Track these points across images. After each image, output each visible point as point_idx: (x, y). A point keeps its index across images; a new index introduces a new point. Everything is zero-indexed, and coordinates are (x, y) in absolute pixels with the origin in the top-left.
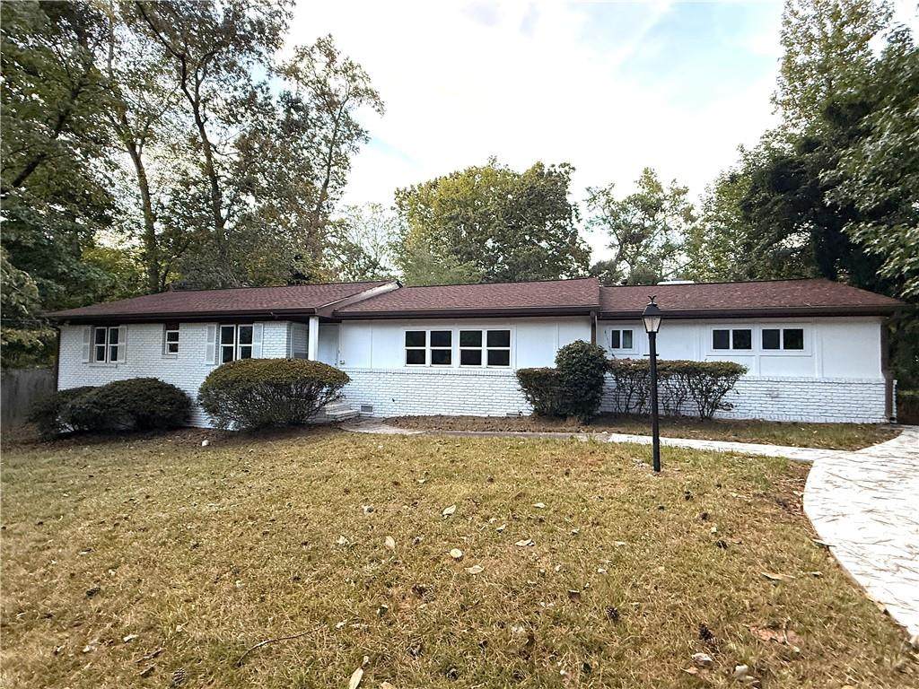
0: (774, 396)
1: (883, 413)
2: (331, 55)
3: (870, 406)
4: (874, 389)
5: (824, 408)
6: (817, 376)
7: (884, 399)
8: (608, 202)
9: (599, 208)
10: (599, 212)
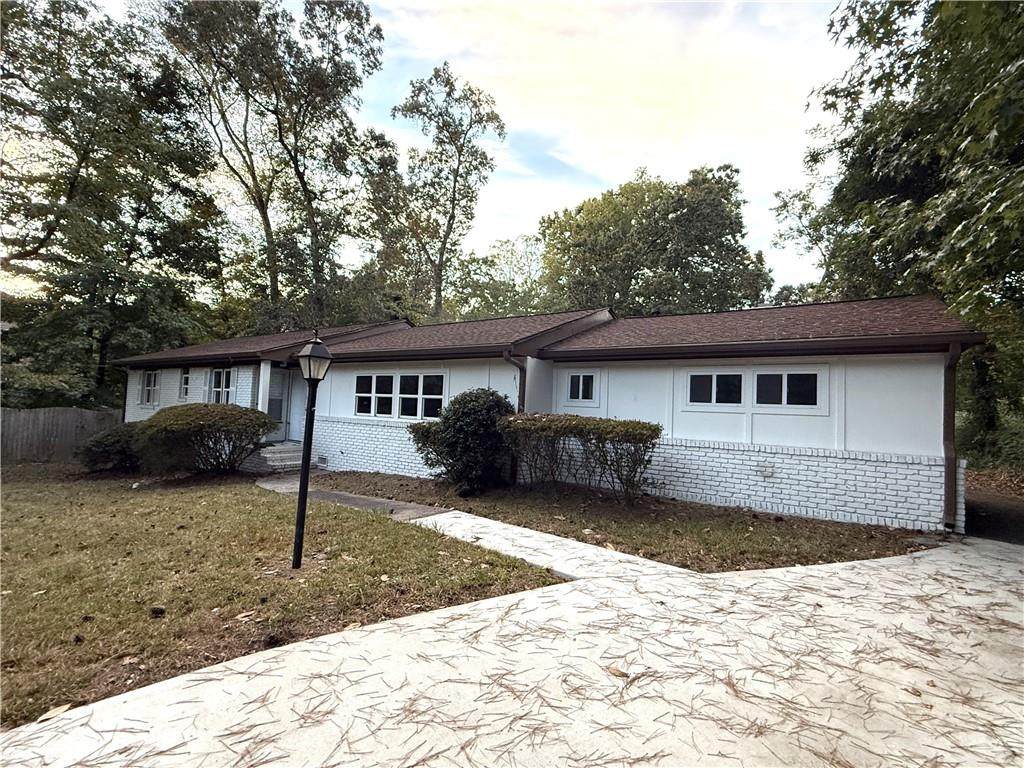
0: (767, 474)
1: (941, 515)
2: (448, 83)
3: (919, 501)
4: (926, 473)
5: (843, 498)
6: (836, 446)
7: (942, 492)
8: (805, 208)
9: (793, 216)
10: (795, 223)
